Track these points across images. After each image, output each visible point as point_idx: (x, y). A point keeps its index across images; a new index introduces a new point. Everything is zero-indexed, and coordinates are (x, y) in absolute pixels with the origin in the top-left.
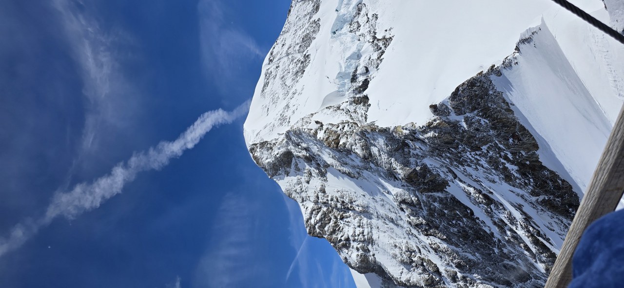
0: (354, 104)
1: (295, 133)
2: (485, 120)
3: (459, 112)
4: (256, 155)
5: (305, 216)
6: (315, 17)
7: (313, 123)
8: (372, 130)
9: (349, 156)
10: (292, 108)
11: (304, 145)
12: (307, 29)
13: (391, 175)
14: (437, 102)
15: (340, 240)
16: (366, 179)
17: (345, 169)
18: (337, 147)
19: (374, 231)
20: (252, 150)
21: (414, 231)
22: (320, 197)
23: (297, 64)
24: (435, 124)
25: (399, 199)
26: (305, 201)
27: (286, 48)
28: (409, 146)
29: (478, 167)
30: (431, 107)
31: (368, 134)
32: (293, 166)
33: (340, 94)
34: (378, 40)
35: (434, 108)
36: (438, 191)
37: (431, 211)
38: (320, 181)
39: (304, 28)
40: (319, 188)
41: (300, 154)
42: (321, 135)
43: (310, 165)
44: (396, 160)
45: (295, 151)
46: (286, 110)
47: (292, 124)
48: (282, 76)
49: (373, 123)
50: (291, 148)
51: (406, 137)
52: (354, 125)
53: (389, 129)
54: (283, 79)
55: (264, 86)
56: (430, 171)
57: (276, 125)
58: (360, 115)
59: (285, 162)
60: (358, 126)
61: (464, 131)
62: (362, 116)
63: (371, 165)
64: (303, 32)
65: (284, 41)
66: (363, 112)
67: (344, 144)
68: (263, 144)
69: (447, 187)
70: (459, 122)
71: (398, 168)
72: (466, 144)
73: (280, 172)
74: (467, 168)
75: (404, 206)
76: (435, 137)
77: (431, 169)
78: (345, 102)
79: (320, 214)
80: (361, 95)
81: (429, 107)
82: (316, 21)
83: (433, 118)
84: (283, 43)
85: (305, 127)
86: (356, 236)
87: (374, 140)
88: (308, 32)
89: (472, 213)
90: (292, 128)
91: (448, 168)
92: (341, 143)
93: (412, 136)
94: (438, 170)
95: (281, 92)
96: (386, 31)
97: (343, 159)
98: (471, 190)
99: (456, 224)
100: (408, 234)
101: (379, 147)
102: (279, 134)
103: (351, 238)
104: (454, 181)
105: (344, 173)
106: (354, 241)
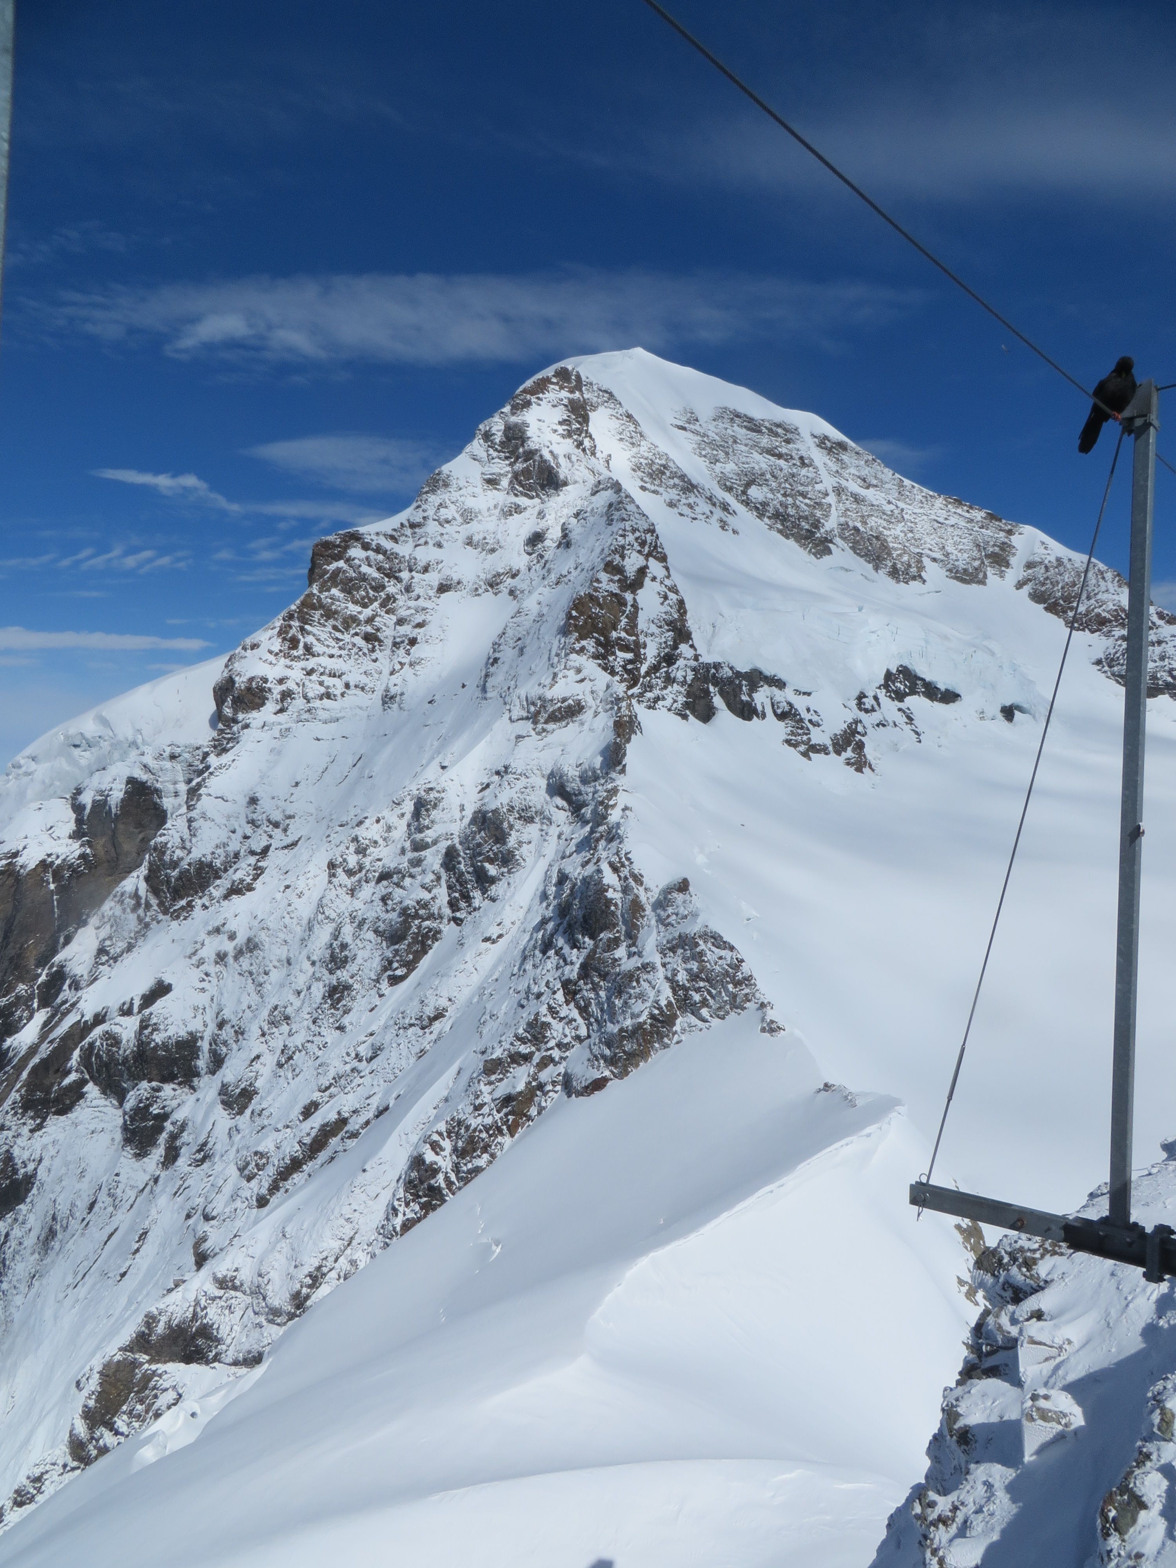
0: (690, 678)
1: (615, 507)
3: (668, 949)
4: (550, 386)
5: (369, 532)
6: (933, 572)
7: (641, 561)
8: (619, 726)
9: (546, 661)
12: (904, 551)
14: (696, 895)
15: (307, 630)
16: (479, 707)
17: (507, 649)
22: (427, 576)
23: (807, 518)
24: (639, 890)
25: (427, 796)
26: (414, 533)
28: (571, 824)
29: (521, 996)
30: (685, 880)
31: (607, 714)
32: (514, 499)
35: (680, 887)
36: (450, 895)
38: (473, 577)
39: (907, 544)
40: (455, 574)
41: (550, 520)
42: (607, 583)
43: (517, 550)
44: (534, 789)
45: (558, 506)
47: (639, 496)
48: (777, 474)
49: (637, 727)
50: (571, 494)
51: (602, 818)
52: (632, 676)
53: (622, 772)
54: (768, 477)
55: (750, 420)
56: (504, 874)
57: (635, 451)
58: (660, 693)
60: (630, 687)
62: (656, 699)
64: (895, 540)
66: (667, 703)
67: (581, 650)
68: (580, 410)
71: (514, 795)
72: (581, 967)
75: (406, 808)
76: (603, 891)
77: (511, 879)
79: (377, 574)
80: (716, 699)
83: (652, 886)
84: (870, 479)
85: (629, 536)
87: (592, 732)
88: (896, 554)
89: (394, 980)
90: (626, 497)
91: (514, 923)
93: (605, 831)
95: (730, 467)
97: (535, 646)
100: (330, 818)
101: (570, 745)
102: (609, 460)
105: (497, 647)
106: (307, 671)
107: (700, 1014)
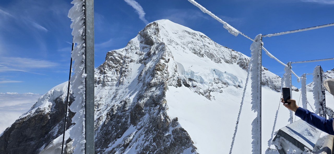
0: (177, 79)
1: (164, 48)
2: (169, 144)
3: (173, 132)
4: (152, 25)
5: (117, 51)
6: (222, 61)
7: (169, 58)
8: (164, 88)
9: (151, 76)
10: (176, 46)
11: (157, 52)
12: (217, 56)
13: (140, 97)
14: (179, 121)
15: (105, 69)
16: (138, 84)
17: (143, 73)
18: (156, 70)
19: (109, 87)
20: (155, 23)
21: (109, 108)
22: (128, 59)
24: (168, 120)
25: (127, 101)
26: (126, 51)
27: (208, 45)
28: (155, 107)
29: (144, 141)
30: (177, 118)
31: (162, 86)
32: (145, 45)
33: (183, 72)
34: (209, 93)
35: (176, 120)
36: (131, 121)
37: (120, 117)
38: (137, 60)
39: (217, 55)
40: (133, 59)
41: (152, 50)
42: (162, 61)
43: (146, 55)
44: (148, 100)
45: (153, 47)
46: (175, 43)
47: (168, 46)
48: (193, 42)
49: (168, 89)
50: (156, 45)
51: (161, 105)
52: (167, 79)
53: (165, 97)
54: (192, 43)
55: (188, 32)
56: (142, 117)
57: (167, 37)
58: (172, 82)
59: (148, 42)
60: (166, 81)
61: (164, 134)
62: (171, 83)
63: (146, 87)
64: (215, 54)
65: (211, 44)
66: (173, 84)
67: (157, 74)
68: (158, 30)
69: (133, 125)
70: (169, 131)
71: (144, 101)
72: (157, 135)
73: (142, 38)
74: (144, 135)
75: (123, 103)
76: (161, 120)
77: (143, 118)
78: (179, 74)
79: (119, 59)
80: (182, 83)
81: (177, 117)
82: (221, 61)
83: (171, 119)
84: (210, 43)
85: (166, 53)
86: (107, 77)
87: (159, 89)
88: (215, 57)
89: (119, 138)
90: (166, 46)
91: (143, 126)
92: (158, 72)
93: (162, 108)
94: (142, 121)
95: (185, 41)
96: (214, 97)
97: (149, 73)
98: (131, 138)
99: (113, 129)
100: (107, 105)
101: (155, 92)
102: (163, 39)
103: (105, 75)
104: (137, 129)
105: (141, 73)
106: (104, 76)
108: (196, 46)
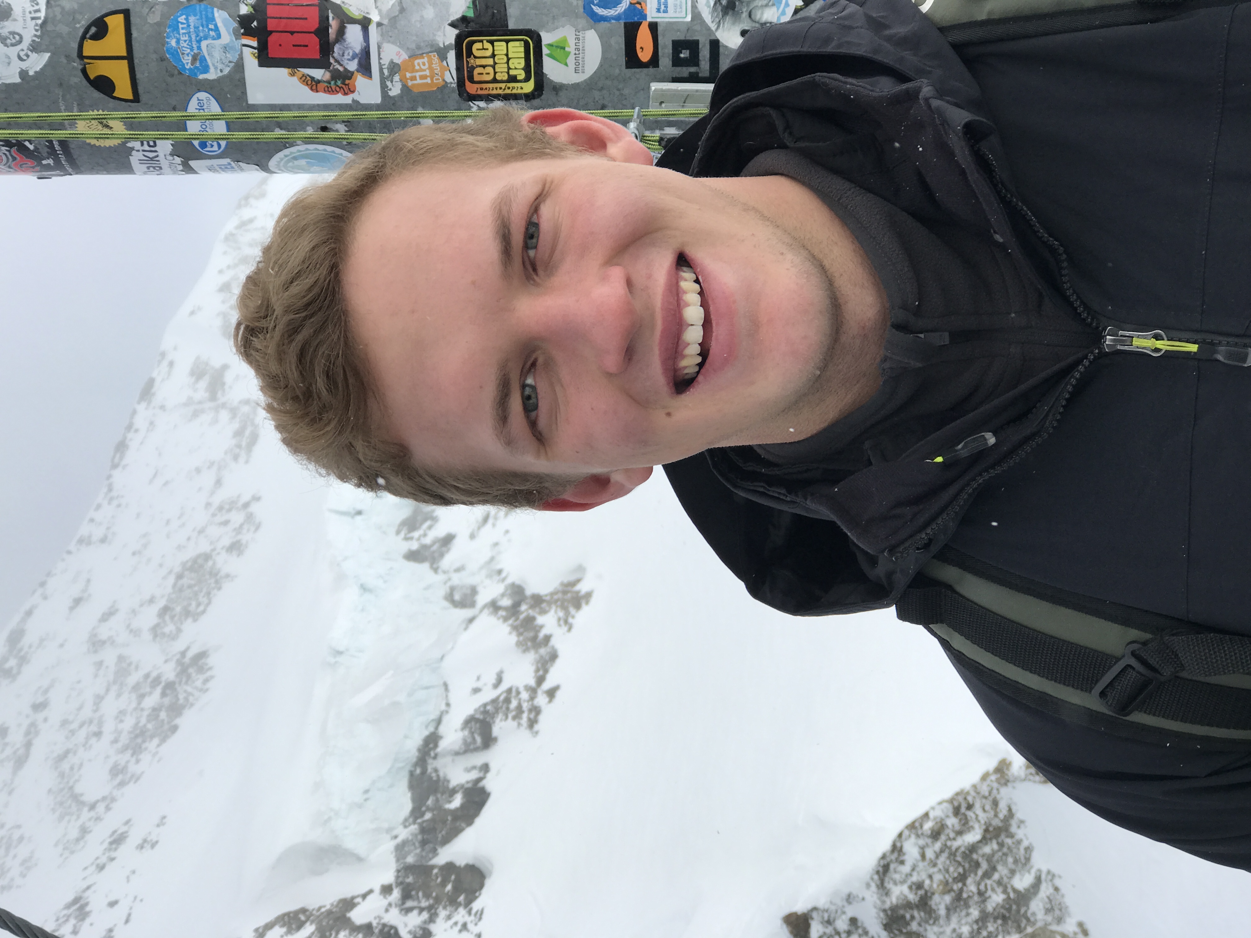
12: (202, 532)
23: (142, 697)
27: (88, 615)
39: (189, 527)
54: (65, 766)
64: (182, 547)
65: (82, 582)
78: (374, 889)
84: (75, 593)
88: (205, 546)
107: (1027, 890)
108: (100, 723)
